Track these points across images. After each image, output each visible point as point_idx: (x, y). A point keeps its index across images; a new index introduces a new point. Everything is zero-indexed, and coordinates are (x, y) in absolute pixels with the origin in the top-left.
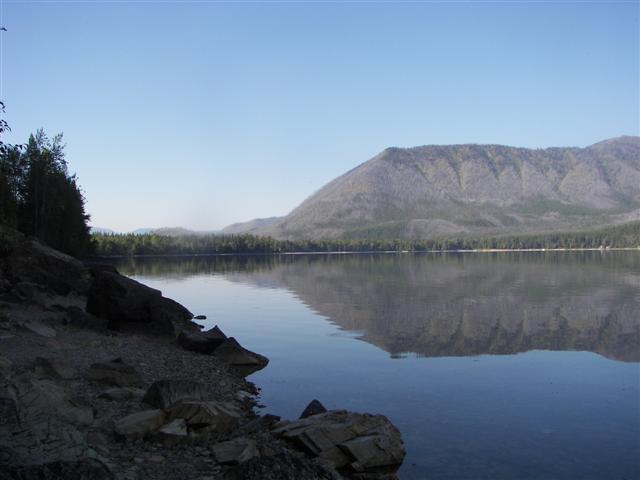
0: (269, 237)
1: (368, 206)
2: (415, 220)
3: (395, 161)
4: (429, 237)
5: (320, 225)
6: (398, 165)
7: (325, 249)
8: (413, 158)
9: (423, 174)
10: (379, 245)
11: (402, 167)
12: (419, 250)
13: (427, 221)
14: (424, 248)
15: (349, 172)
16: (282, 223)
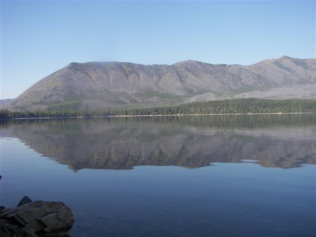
0: (7, 110)
1: (61, 93)
2: (85, 101)
3: (75, 70)
4: (93, 110)
5: (34, 103)
6: (77, 71)
7: (38, 116)
8: (85, 68)
9: (90, 77)
10: (66, 114)
11: (79, 73)
12: (88, 116)
13: (92, 101)
14: (91, 115)
15: (51, 75)
16: (14, 102)
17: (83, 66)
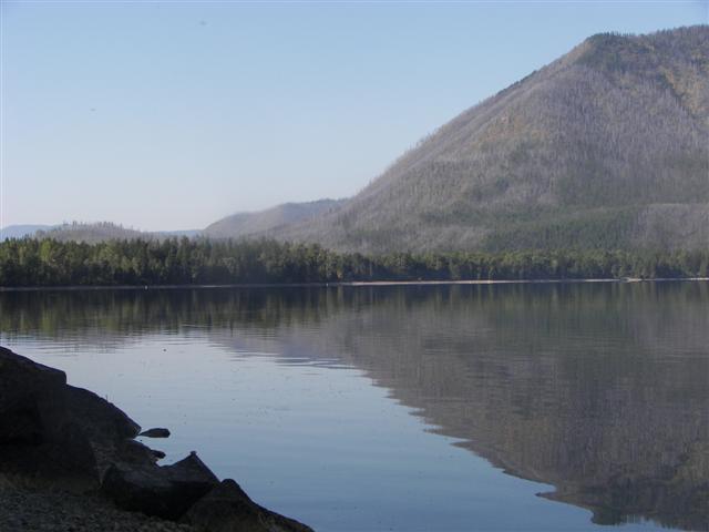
0: (316, 247)
1: (545, 173)
2: (655, 206)
3: (610, 67)
4: (690, 246)
5: (431, 218)
6: (616, 74)
7: (444, 273)
8: (654, 58)
9: (678, 97)
10: (570, 264)
11: (625, 80)
12: (667, 278)
13: (687, 207)
14: (678, 273)
15: (501, 94)
16: (345, 215)
17: (645, 50)
